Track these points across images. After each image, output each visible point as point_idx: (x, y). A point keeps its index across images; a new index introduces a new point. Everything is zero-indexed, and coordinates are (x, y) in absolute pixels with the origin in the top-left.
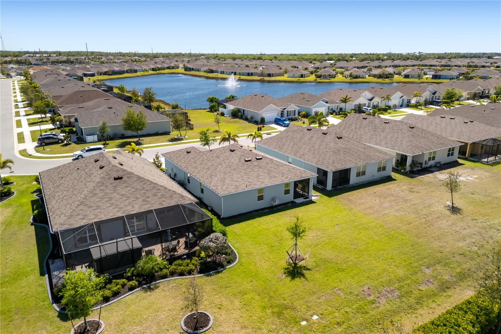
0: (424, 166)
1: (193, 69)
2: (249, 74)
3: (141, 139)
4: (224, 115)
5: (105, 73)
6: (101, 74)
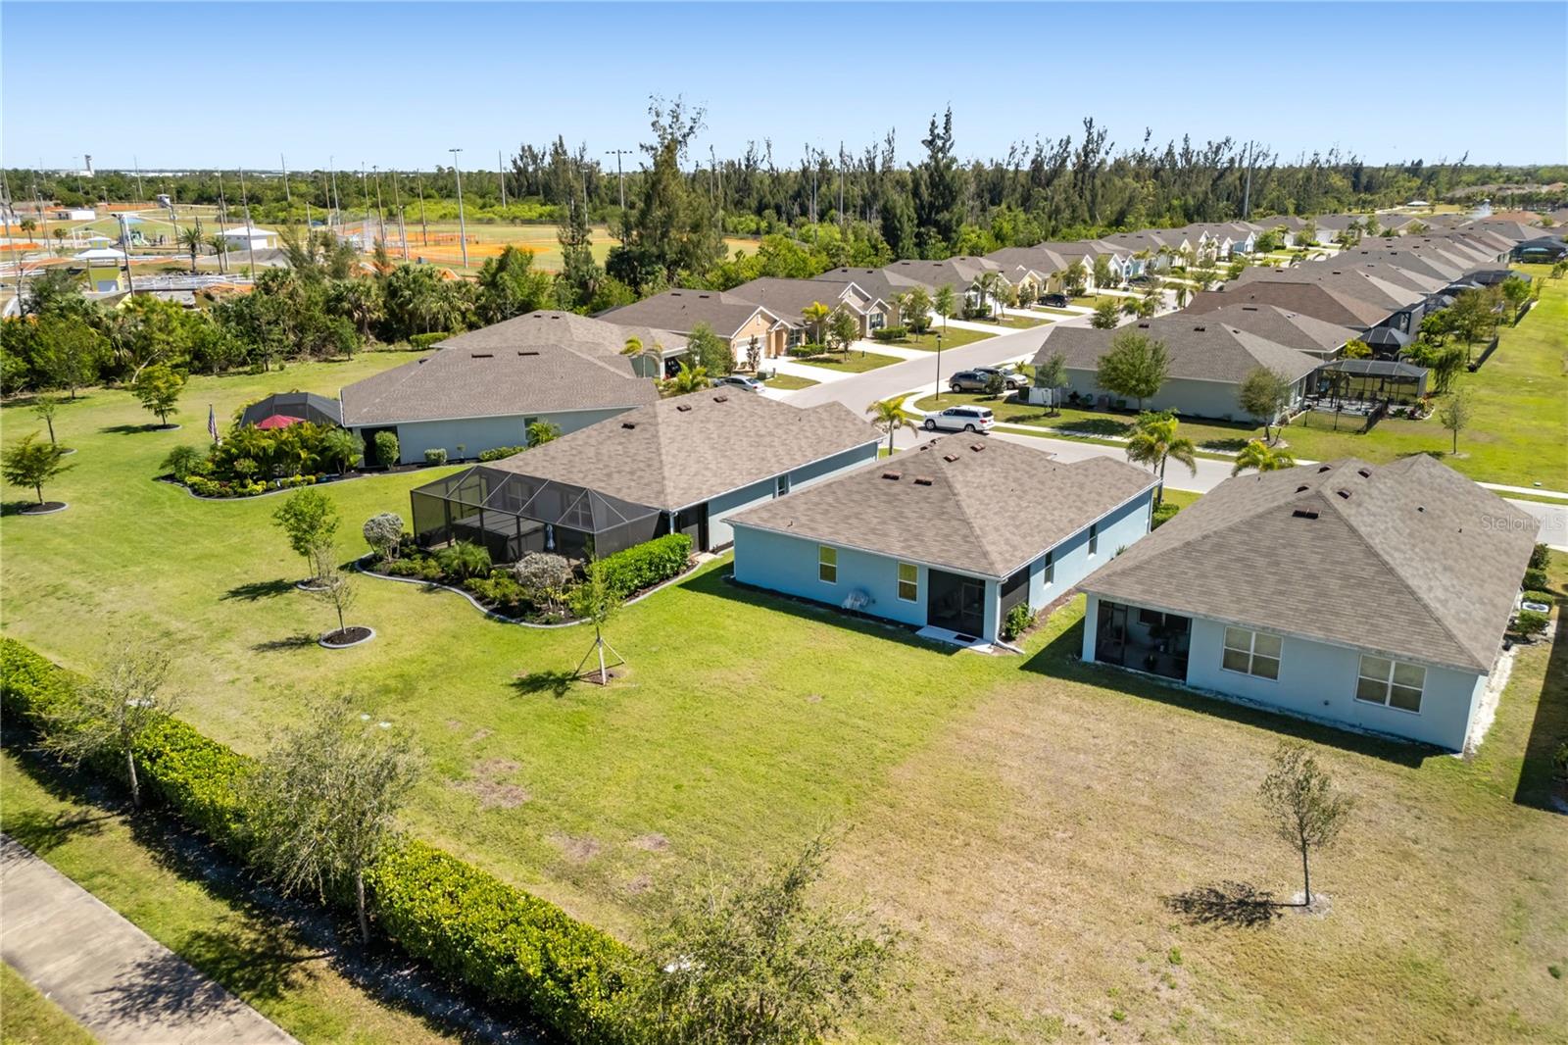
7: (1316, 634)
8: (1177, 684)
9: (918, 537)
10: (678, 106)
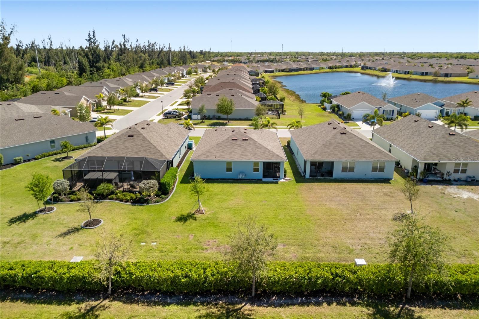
0: (445, 177)
1: (370, 68)
2: (422, 74)
3: (230, 121)
4: (326, 109)
5: (283, 71)
6: (279, 71)
7: (364, 160)
8: (331, 178)
9: (256, 154)
10: (3, 23)
